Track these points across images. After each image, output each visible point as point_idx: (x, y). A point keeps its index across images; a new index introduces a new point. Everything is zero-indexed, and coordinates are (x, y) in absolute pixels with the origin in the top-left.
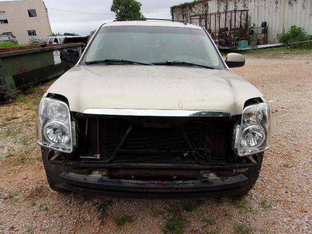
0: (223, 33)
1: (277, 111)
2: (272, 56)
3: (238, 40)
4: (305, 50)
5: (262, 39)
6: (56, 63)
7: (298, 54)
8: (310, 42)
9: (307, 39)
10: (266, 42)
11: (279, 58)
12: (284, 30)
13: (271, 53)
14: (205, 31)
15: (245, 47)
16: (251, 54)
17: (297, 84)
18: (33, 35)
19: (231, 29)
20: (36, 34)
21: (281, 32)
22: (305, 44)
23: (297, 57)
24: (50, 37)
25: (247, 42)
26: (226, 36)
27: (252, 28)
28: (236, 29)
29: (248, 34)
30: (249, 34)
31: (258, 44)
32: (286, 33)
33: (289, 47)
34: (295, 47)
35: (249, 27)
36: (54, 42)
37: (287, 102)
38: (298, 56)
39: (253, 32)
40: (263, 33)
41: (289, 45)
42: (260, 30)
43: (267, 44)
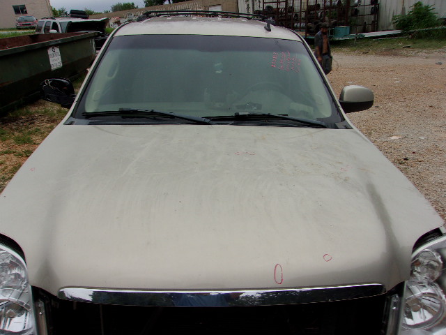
0: (312, 12)
1: (406, 159)
2: (385, 50)
3: (335, 25)
4: (434, 43)
5: (370, 23)
6: (53, 68)
7: (424, 47)
8: (443, 29)
9: (437, 25)
10: (375, 28)
11: (396, 55)
12: (404, 9)
13: (383, 47)
14: (304, 43)
15: (345, 35)
16: (354, 48)
17: (429, 104)
18: (23, 12)
19: (325, 8)
20: (26, 12)
21: (399, 12)
22: (434, 33)
23: (424, 53)
24: (46, 20)
25: (348, 29)
26: (317, 18)
27: (356, 5)
28: (331, 7)
29: (350, 14)
30: (352, 15)
31: (365, 31)
32: (407, 14)
33: (410, 36)
34: (420, 36)
35: (352, 5)
36: (53, 29)
37: (420, 140)
38: (424, 51)
39: (357, 11)
40: (372, 14)
41: (410, 33)
42: (368, 10)
43: (377, 31)
